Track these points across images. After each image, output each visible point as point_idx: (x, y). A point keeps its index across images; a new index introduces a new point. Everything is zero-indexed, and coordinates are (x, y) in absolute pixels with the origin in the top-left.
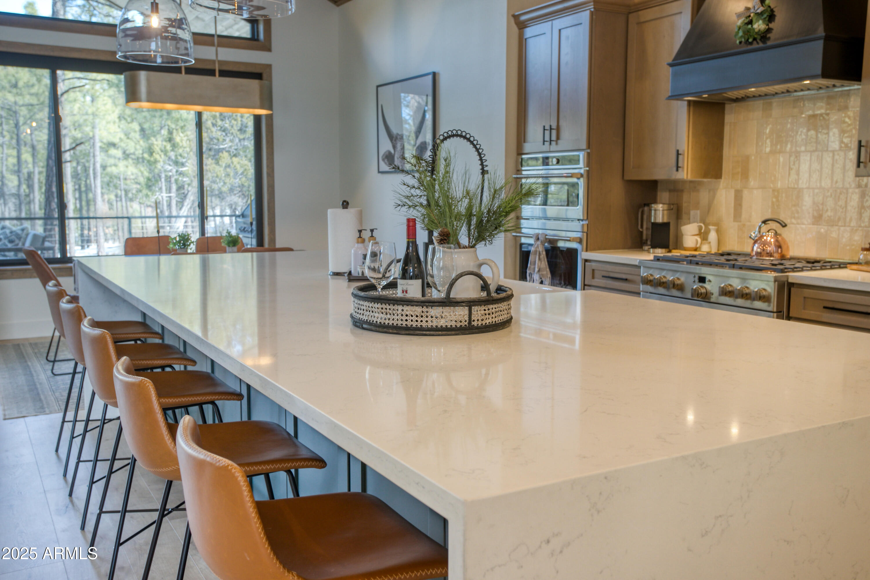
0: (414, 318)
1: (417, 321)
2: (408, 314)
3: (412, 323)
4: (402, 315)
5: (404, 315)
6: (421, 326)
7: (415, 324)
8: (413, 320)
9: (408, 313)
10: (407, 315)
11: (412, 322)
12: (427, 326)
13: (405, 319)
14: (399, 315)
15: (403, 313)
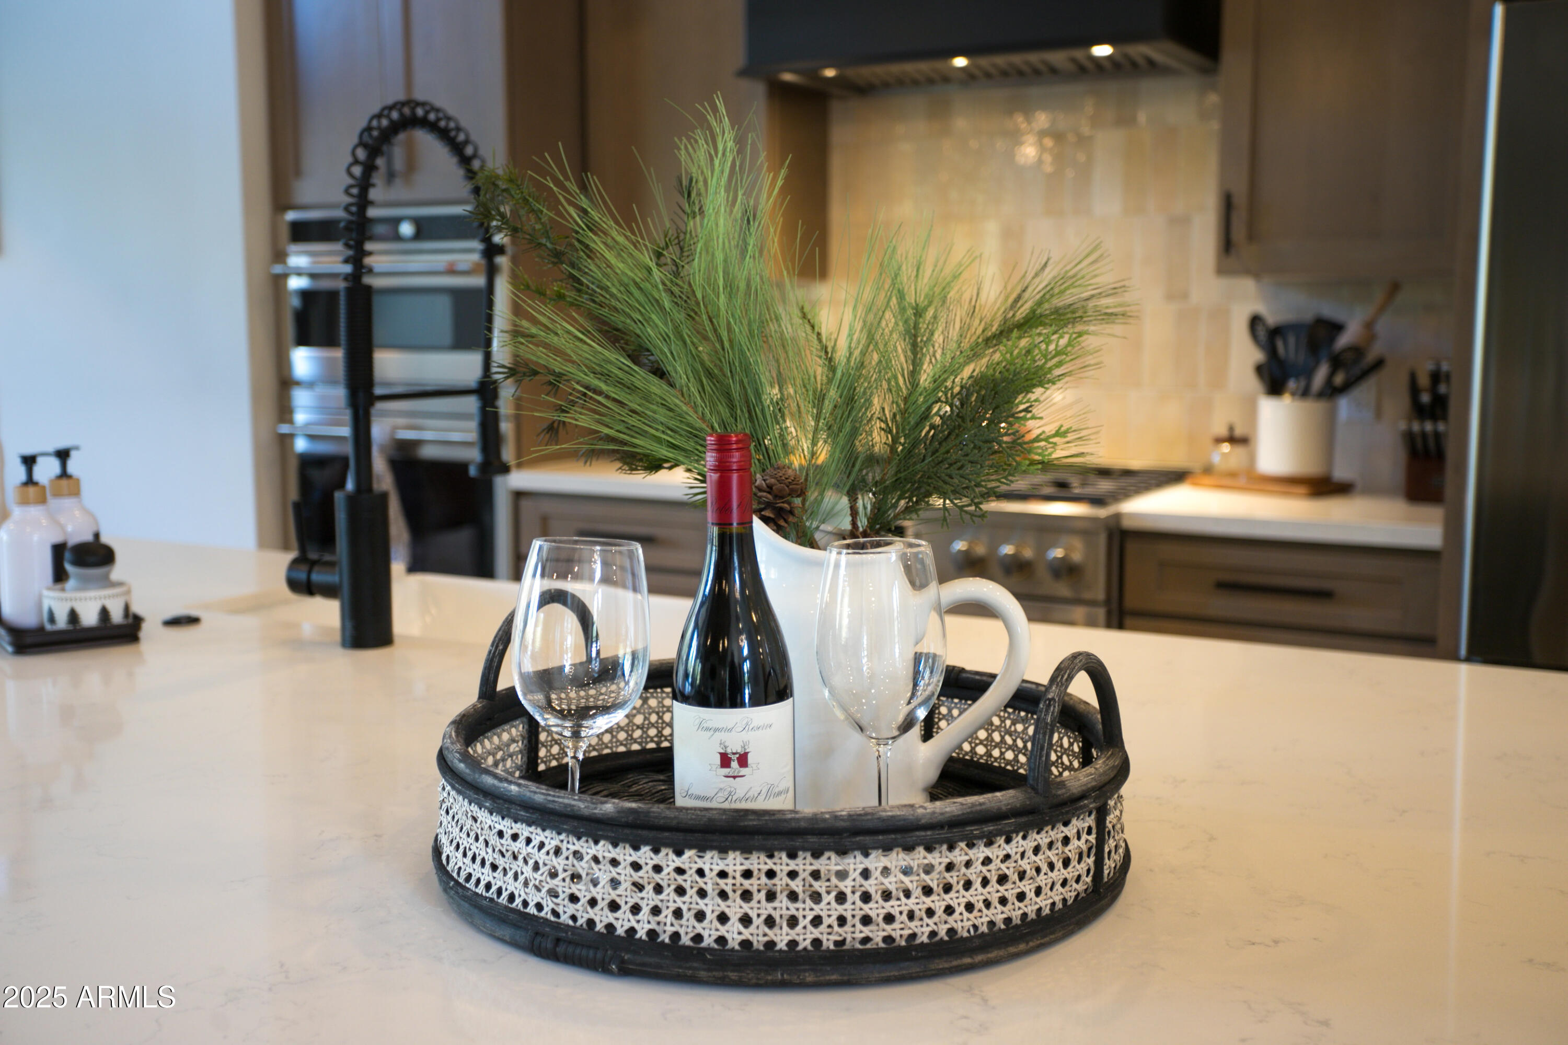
0: (918, 902)
1: (930, 913)
2: (892, 888)
3: (914, 925)
4: (866, 898)
5: (877, 897)
6: (951, 931)
7: (927, 930)
8: (917, 913)
9: (890, 883)
10: (887, 896)
11: (912, 925)
12: (975, 927)
13: (883, 912)
14: (850, 898)
15: (871, 886)
